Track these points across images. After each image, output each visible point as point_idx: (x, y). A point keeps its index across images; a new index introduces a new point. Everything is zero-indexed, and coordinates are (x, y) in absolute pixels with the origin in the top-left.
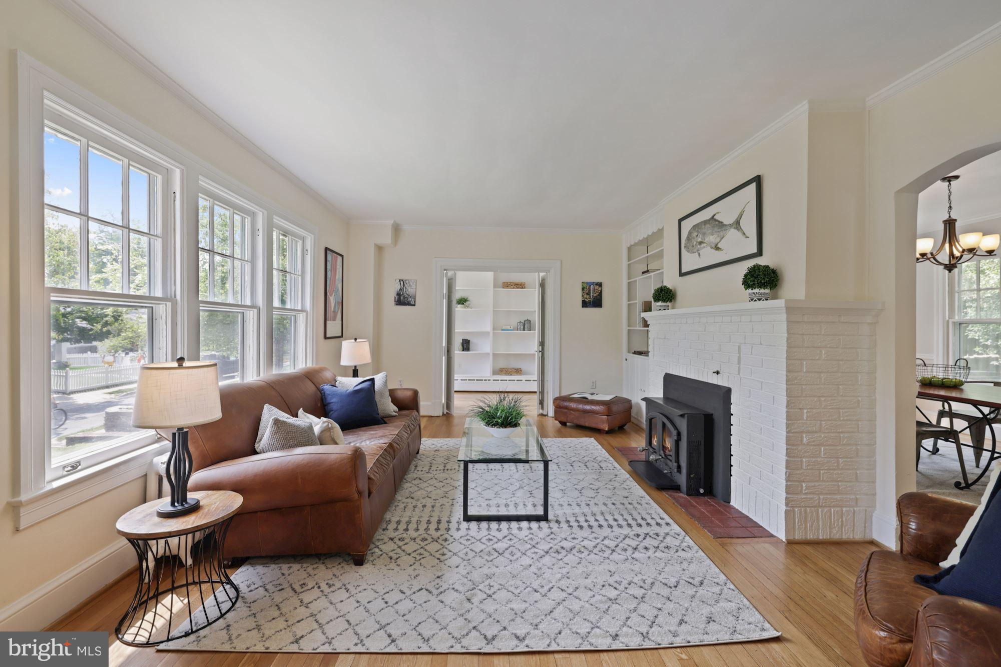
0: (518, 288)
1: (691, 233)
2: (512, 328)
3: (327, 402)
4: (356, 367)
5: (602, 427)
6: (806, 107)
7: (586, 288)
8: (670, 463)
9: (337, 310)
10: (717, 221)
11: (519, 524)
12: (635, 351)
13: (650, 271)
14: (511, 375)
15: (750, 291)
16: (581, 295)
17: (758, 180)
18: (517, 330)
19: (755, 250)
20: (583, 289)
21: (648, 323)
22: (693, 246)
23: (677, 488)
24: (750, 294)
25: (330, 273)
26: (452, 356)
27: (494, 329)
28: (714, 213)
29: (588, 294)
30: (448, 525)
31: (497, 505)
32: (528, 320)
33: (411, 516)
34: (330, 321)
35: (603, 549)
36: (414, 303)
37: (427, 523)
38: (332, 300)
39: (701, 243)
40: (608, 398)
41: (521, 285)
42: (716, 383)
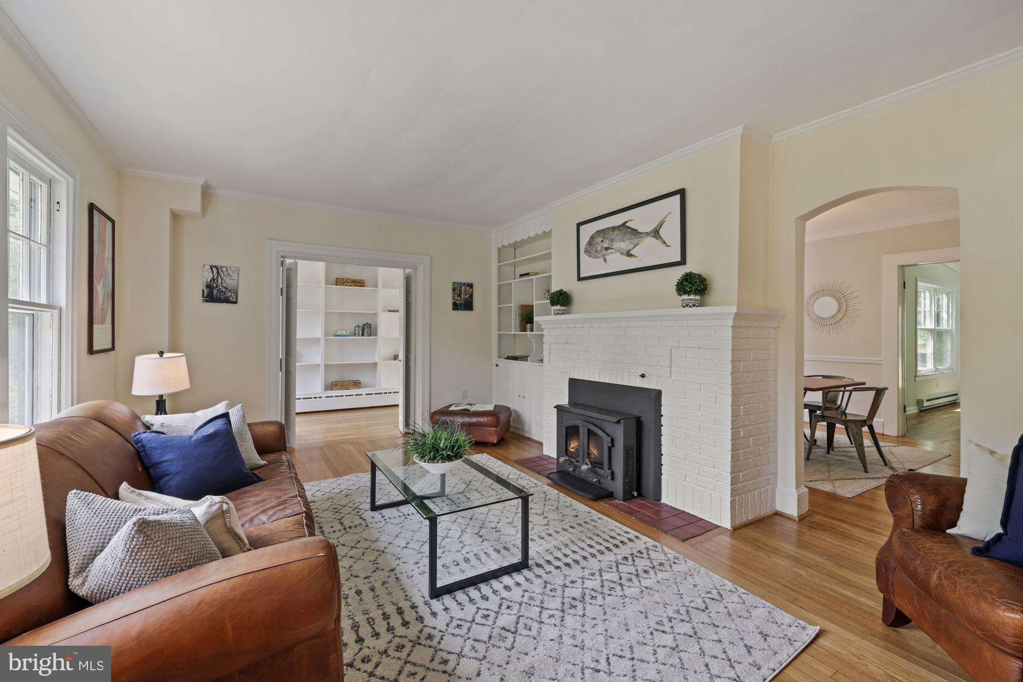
0: (356, 286)
1: (593, 238)
2: (348, 333)
3: (152, 462)
4: (161, 396)
5: (490, 440)
6: (740, 131)
7: (457, 288)
8: (602, 471)
9: (106, 308)
10: (630, 228)
11: (501, 582)
12: (508, 357)
13: (530, 274)
14: (348, 389)
15: (685, 297)
16: (452, 297)
17: (682, 192)
18: (355, 336)
19: (678, 259)
20: (454, 290)
21: (542, 328)
22: (597, 251)
23: (610, 495)
24: (683, 300)
25: (97, 247)
26: (291, 370)
27: (326, 335)
28: (627, 220)
29: (459, 295)
30: (417, 613)
31: (455, 563)
32: (367, 324)
33: (351, 614)
34: (98, 324)
35: (611, 586)
36: (235, 300)
37: (384, 619)
38: (101, 290)
39: (607, 249)
40: (490, 407)
41: (359, 283)
42: (641, 386)
